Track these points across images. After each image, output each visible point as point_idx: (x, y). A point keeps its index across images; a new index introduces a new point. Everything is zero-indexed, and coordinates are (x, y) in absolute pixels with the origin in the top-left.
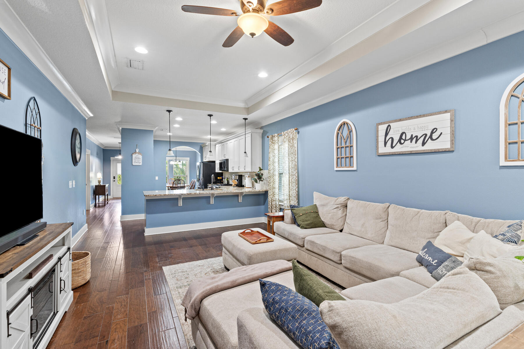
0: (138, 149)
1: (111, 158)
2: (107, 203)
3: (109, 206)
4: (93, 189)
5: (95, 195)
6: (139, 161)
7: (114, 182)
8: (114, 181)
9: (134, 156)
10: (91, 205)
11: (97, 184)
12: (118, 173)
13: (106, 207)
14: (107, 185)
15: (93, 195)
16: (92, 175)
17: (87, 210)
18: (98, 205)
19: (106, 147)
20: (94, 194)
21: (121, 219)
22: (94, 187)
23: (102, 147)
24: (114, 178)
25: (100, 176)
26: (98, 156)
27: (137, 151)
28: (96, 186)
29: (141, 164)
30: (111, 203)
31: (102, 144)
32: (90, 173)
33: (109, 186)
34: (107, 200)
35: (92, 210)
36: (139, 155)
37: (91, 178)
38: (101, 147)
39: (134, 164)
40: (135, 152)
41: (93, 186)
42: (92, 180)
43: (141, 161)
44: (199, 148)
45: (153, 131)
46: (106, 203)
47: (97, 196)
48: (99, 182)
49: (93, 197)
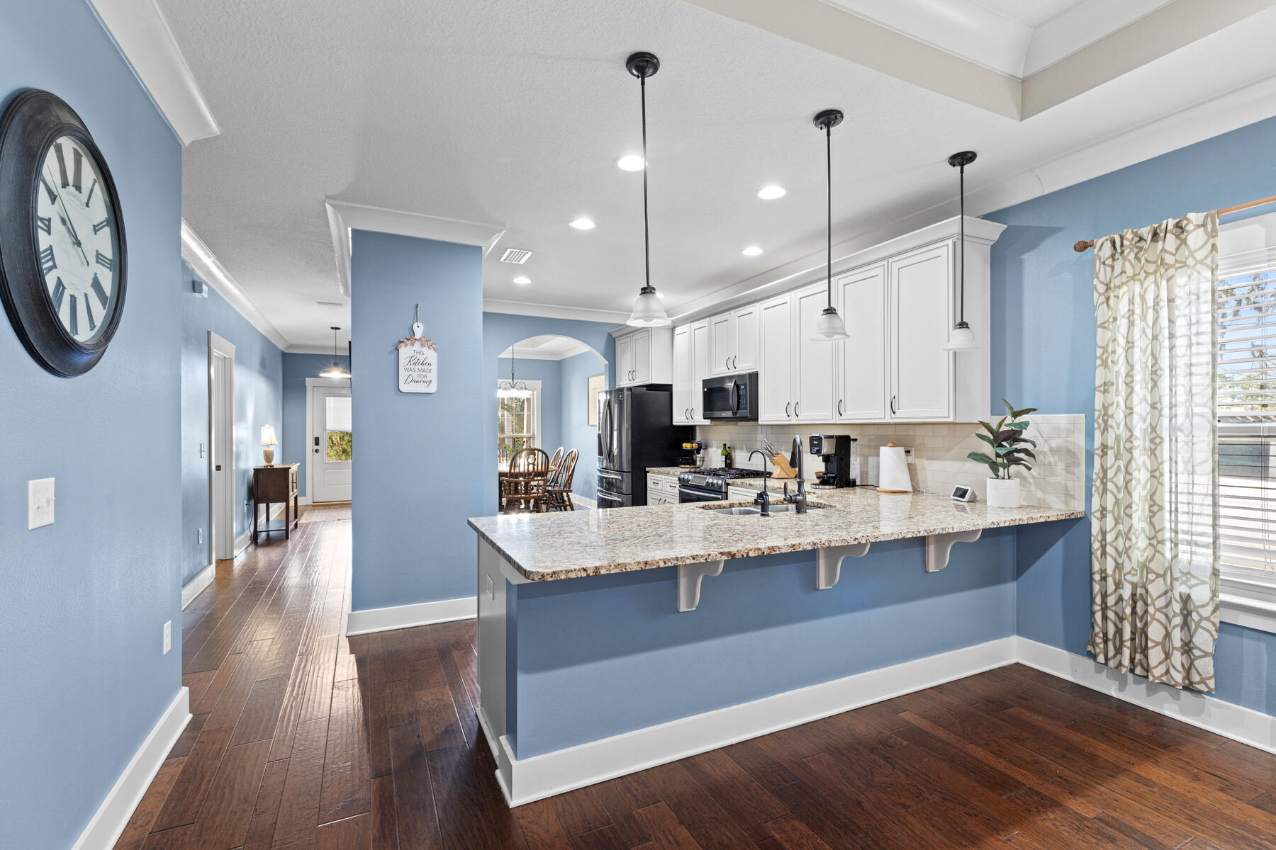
0: (420, 324)
1: (309, 381)
2: (296, 526)
3: (302, 537)
4: (248, 482)
5: (252, 502)
6: (425, 376)
7: (316, 454)
8: (317, 451)
9: (405, 352)
10: (237, 541)
11: (262, 464)
12: (327, 428)
13: (290, 543)
14: (294, 468)
15: (246, 502)
16: (241, 432)
17: (222, 561)
18: (263, 536)
19: (291, 346)
20: (249, 499)
21: (348, 629)
22: (252, 473)
23: (281, 346)
24: (317, 444)
25: (270, 435)
26: (264, 370)
27: (419, 331)
28: (257, 471)
29: (433, 388)
30: (307, 525)
31: (278, 334)
32: (234, 427)
33: (302, 469)
34: (296, 517)
35: (240, 557)
36: (425, 349)
37: (240, 442)
38: (275, 346)
39: (403, 388)
40: (411, 338)
41: (245, 472)
42: (242, 449)
43: (433, 376)
44: (602, 342)
45: (481, 248)
46: (291, 526)
47: (262, 506)
48: (268, 457)
49: (248, 510)
